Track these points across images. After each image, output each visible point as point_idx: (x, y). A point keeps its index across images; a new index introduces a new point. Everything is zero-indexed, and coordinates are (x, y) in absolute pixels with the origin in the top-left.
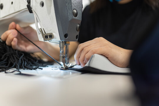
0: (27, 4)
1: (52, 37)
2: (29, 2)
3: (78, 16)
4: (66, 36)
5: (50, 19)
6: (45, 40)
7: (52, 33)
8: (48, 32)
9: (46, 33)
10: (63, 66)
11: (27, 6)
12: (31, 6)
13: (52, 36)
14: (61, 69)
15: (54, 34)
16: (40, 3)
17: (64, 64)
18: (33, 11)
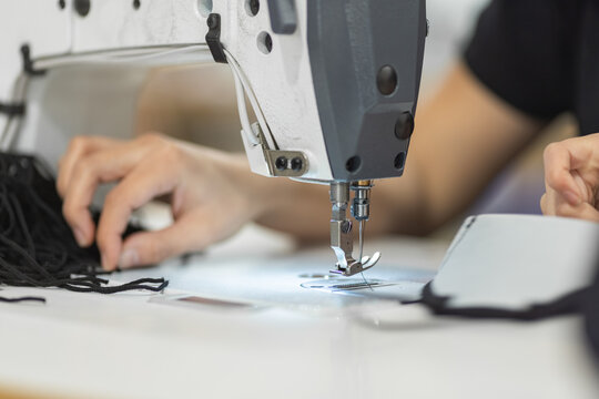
0: (207, 29)
1: (300, 167)
2: (214, 25)
5: (296, 100)
6: (273, 173)
7: (300, 153)
8: (288, 145)
9: (282, 148)
11: (207, 37)
12: (222, 39)
13: (301, 162)
15: (309, 155)
16: (259, 37)
17: (348, 256)
18: (229, 58)
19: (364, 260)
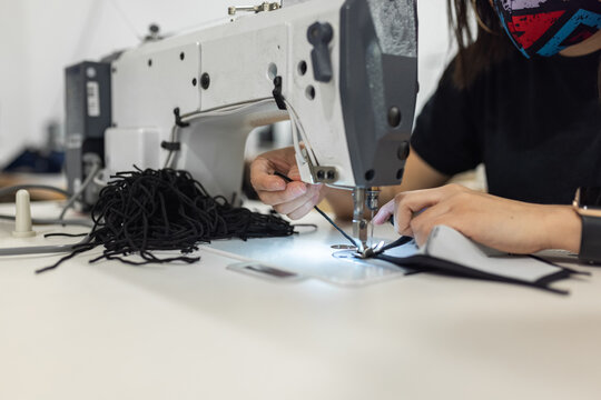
0: (273, 87)
1: (333, 177)
2: (278, 84)
3: (401, 123)
4: (369, 175)
5: (331, 131)
6: (316, 181)
7: (333, 168)
8: (325, 163)
9: (321, 165)
10: (362, 249)
11: (274, 93)
12: (283, 93)
13: (334, 174)
14: (356, 257)
15: (339, 169)
16: (307, 90)
17: (364, 244)
18: (288, 106)
19: (374, 246)
